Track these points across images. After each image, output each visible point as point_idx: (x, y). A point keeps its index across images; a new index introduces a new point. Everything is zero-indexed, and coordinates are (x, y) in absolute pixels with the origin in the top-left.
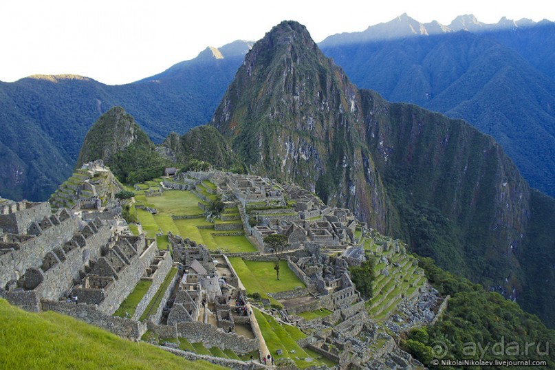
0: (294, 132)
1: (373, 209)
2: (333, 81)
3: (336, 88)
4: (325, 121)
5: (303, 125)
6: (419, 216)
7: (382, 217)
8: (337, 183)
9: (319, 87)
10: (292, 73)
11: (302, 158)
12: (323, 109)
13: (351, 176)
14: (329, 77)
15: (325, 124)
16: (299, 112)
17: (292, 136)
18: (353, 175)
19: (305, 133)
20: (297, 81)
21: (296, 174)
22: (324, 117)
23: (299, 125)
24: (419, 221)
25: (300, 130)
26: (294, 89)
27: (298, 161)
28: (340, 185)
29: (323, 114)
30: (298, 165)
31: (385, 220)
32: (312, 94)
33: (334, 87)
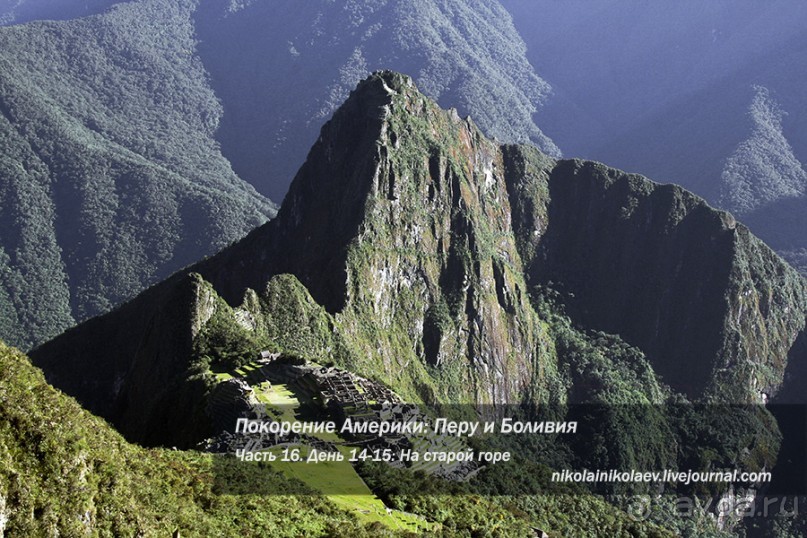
0: (392, 251)
1: (513, 346)
2: (449, 163)
3: (454, 173)
4: (437, 226)
5: (404, 239)
6: (591, 351)
7: (527, 357)
8: (454, 314)
9: (428, 177)
10: (388, 168)
11: (404, 285)
12: (434, 208)
13: (475, 302)
14: (443, 159)
15: (437, 232)
16: (398, 222)
17: (389, 259)
18: (478, 302)
19: (407, 250)
20: (397, 178)
21: (396, 309)
22: (436, 221)
23: (399, 240)
24: (590, 359)
25: (400, 247)
26: (391, 191)
27: (399, 290)
28: (459, 317)
29: (434, 216)
30: (398, 295)
31: (532, 360)
32: (417, 190)
33: (451, 172)
